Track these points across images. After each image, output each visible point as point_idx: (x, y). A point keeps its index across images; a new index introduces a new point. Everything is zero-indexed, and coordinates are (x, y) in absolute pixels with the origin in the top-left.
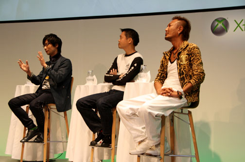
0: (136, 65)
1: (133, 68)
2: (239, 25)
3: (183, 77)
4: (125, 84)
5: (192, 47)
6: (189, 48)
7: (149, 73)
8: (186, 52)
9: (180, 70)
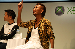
0: (14, 29)
1: (13, 31)
2: (70, 10)
3: (42, 37)
4: (8, 40)
5: (47, 22)
6: (46, 22)
7: (21, 34)
8: (44, 24)
9: (40, 33)
